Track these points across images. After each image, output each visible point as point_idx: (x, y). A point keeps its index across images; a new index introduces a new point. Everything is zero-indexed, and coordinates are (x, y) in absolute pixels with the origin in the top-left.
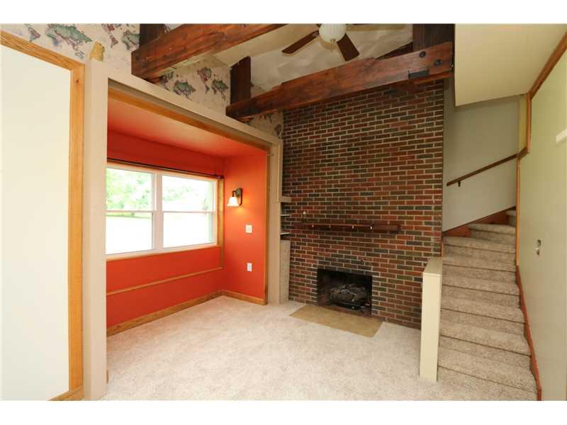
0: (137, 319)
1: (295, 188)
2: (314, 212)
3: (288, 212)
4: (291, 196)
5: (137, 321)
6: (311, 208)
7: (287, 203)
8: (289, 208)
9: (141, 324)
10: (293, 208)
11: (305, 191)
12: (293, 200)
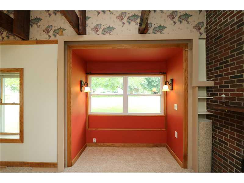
0: (112, 144)
1: (217, 73)
2: (237, 95)
3: (212, 95)
4: (213, 80)
5: (112, 145)
6: (234, 91)
7: (211, 87)
8: (212, 91)
9: (114, 147)
10: (216, 91)
11: (226, 74)
12: (215, 84)
